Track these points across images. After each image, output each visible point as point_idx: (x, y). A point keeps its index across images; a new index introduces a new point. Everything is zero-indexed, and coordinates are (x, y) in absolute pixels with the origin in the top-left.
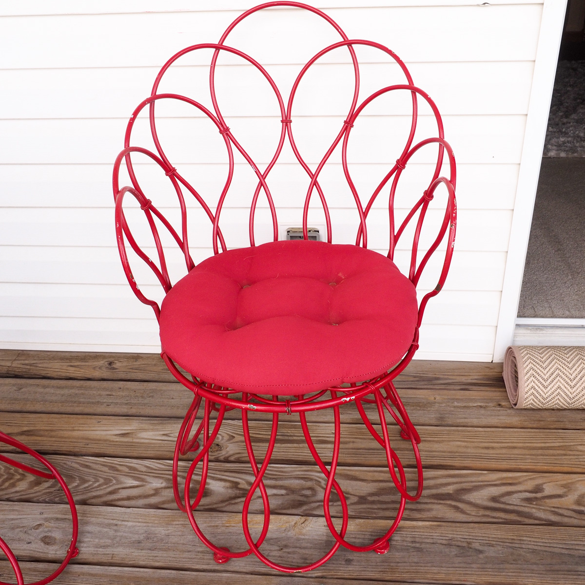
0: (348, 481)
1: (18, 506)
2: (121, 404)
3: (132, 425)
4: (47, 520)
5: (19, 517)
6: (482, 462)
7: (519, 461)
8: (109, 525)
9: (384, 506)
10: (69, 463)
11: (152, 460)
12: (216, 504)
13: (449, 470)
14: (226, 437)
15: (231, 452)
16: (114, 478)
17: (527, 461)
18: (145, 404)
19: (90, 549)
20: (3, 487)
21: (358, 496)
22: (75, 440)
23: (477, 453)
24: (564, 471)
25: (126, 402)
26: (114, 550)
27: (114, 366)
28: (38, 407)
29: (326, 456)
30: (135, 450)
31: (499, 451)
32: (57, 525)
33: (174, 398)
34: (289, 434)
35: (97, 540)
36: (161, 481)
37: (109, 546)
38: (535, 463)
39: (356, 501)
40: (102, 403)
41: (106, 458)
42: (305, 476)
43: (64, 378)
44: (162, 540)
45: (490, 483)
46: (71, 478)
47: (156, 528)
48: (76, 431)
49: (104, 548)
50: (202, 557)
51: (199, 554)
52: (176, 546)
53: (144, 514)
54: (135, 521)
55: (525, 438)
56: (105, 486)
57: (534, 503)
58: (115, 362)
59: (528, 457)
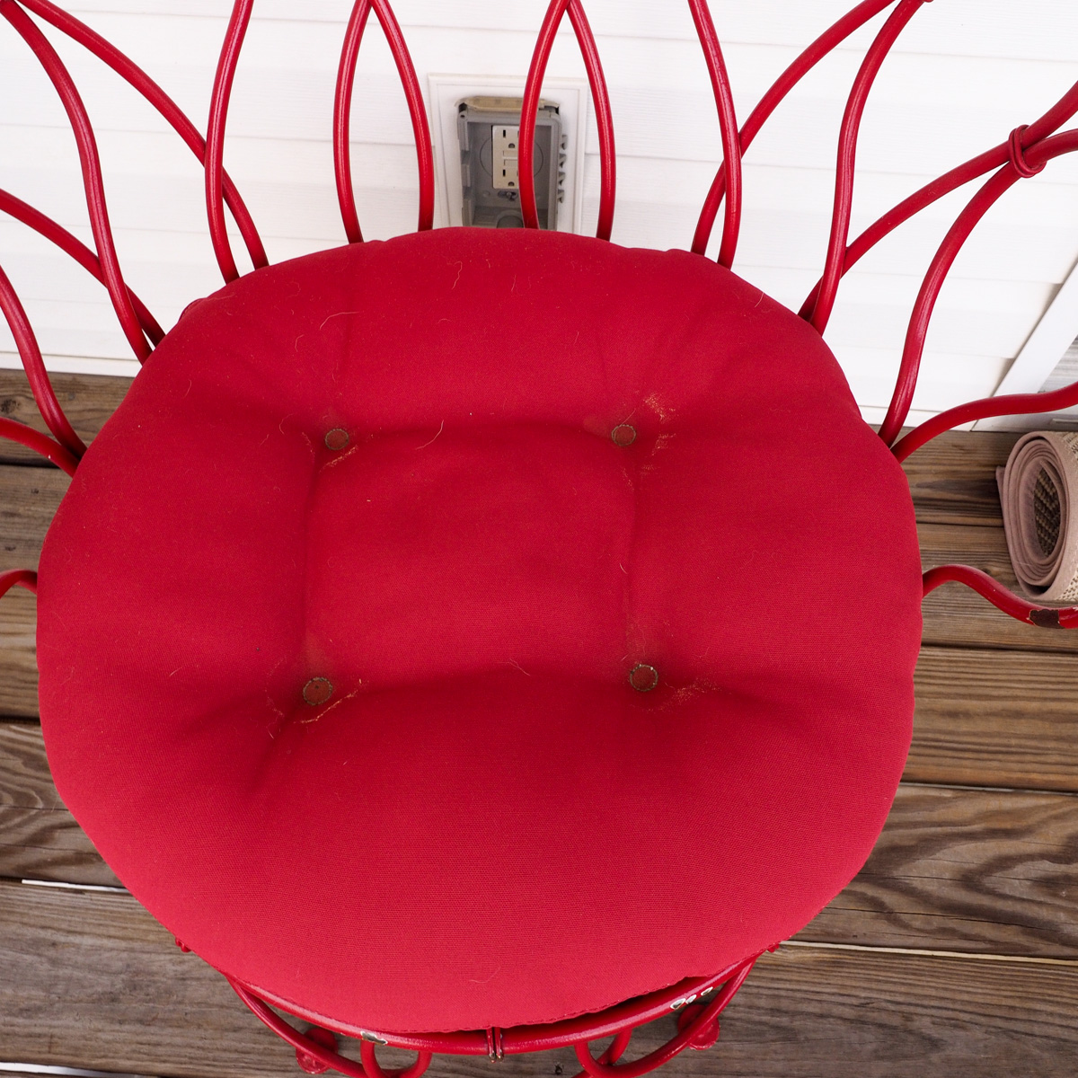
8: (36, 944)
16: (40, 792)
23: (927, 731)
26: (56, 1023)
35: (9, 991)
37: (38, 1010)
44: (169, 992)
47: (153, 956)
49: (30, 1017)
50: (270, 1047)
51: (262, 1038)
52: (204, 1012)
53: (120, 913)
54: (99, 935)
55: (1047, 682)
56: (17, 820)
57: (1064, 893)
58: (20, 399)
59: (1051, 744)
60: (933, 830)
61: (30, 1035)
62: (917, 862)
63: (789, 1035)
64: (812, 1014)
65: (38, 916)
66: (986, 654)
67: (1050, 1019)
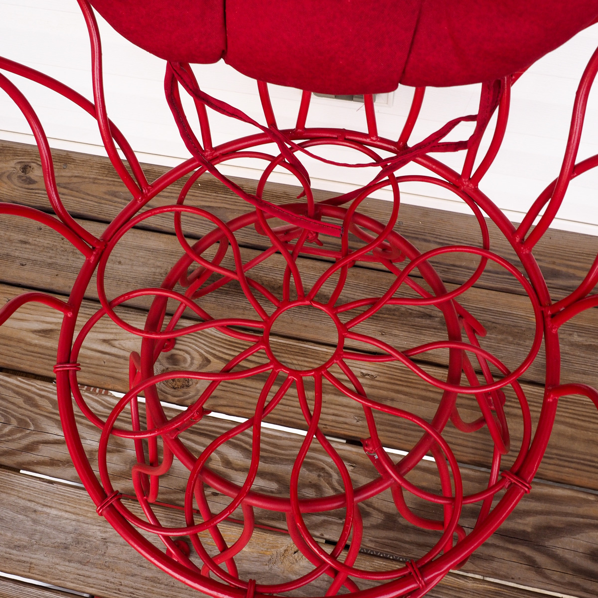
2: (42, 264)
8: (25, 510)
12: (175, 492)
14: (198, 361)
16: (32, 420)
21: (384, 513)
25: (49, 261)
26: (33, 556)
27: (31, 175)
29: (346, 423)
33: (122, 260)
35: (9, 534)
37: (25, 547)
39: (380, 521)
40: (13, 259)
41: (19, 378)
44: (97, 548)
47: (90, 526)
49: (20, 551)
50: (151, 588)
52: (116, 563)
53: (73, 498)
54: (60, 510)
56: (19, 435)
58: (33, 165)
60: (577, 519)
61: (19, 561)
62: (562, 539)
65: (27, 494)
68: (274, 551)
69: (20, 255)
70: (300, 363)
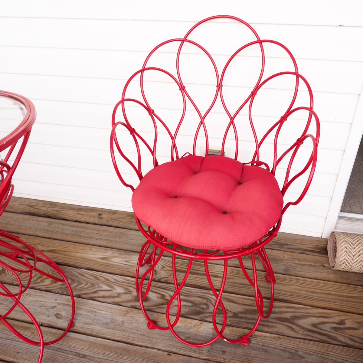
0: (228, 303)
1: (44, 294)
2: (104, 240)
3: (109, 253)
4: (59, 304)
5: (44, 300)
6: (309, 301)
7: (332, 303)
8: (92, 312)
9: (248, 321)
10: (73, 272)
11: (118, 276)
12: (151, 306)
13: (288, 304)
14: (160, 267)
15: (162, 276)
16: (97, 284)
17: (337, 304)
18: (117, 242)
19: (80, 324)
20: (37, 282)
21: (233, 313)
22: (77, 259)
23: (306, 295)
24: (359, 313)
25: (107, 239)
26: (93, 327)
27: (102, 216)
28: (59, 237)
29: (216, 285)
30: (109, 268)
31: (320, 295)
32: (64, 308)
33: (133, 239)
34: (196, 269)
35: (84, 320)
36: (122, 289)
37: (90, 324)
38: (342, 305)
39: (231, 315)
40: (93, 238)
41: (93, 271)
42: (203, 296)
43: (74, 220)
44: (120, 324)
45: (313, 315)
46: (73, 280)
47: (117, 317)
48: (78, 253)
49: (88, 325)
51: (140, 336)
54: (106, 311)
55: (337, 288)
56: (91, 288)
57: (339, 331)
58: (103, 214)
59: (337, 301)
60: (306, 314)
61: (88, 328)
62: (301, 320)
63: (266, 351)
64: (273, 348)
66: (322, 281)
67: (333, 356)
68: (191, 325)
69: (96, 237)
70: (198, 268)
